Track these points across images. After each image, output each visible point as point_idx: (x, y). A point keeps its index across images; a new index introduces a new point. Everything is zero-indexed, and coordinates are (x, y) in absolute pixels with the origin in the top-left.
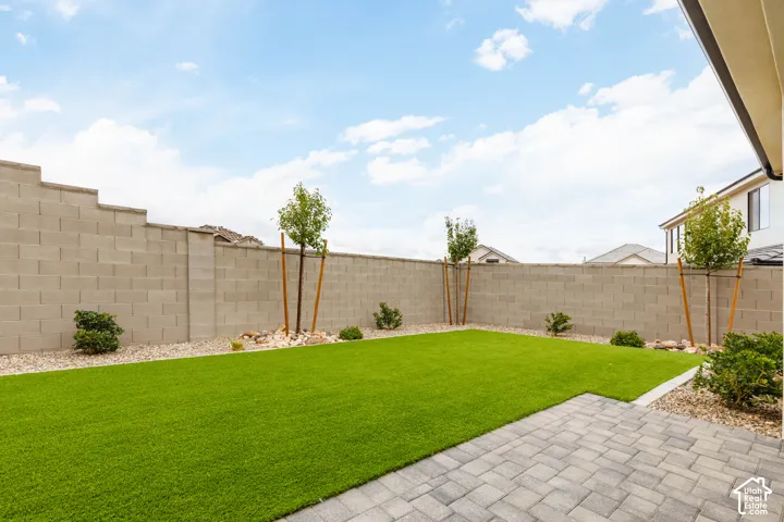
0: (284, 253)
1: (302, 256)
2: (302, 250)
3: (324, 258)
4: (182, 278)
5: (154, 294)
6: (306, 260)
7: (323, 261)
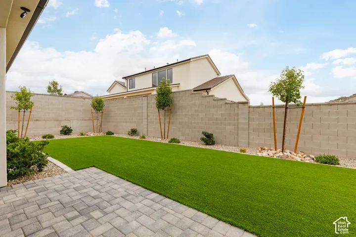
0: (274, 108)
1: (286, 108)
2: (286, 105)
3: (303, 108)
4: (236, 121)
5: (227, 127)
6: (288, 110)
7: (303, 111)
